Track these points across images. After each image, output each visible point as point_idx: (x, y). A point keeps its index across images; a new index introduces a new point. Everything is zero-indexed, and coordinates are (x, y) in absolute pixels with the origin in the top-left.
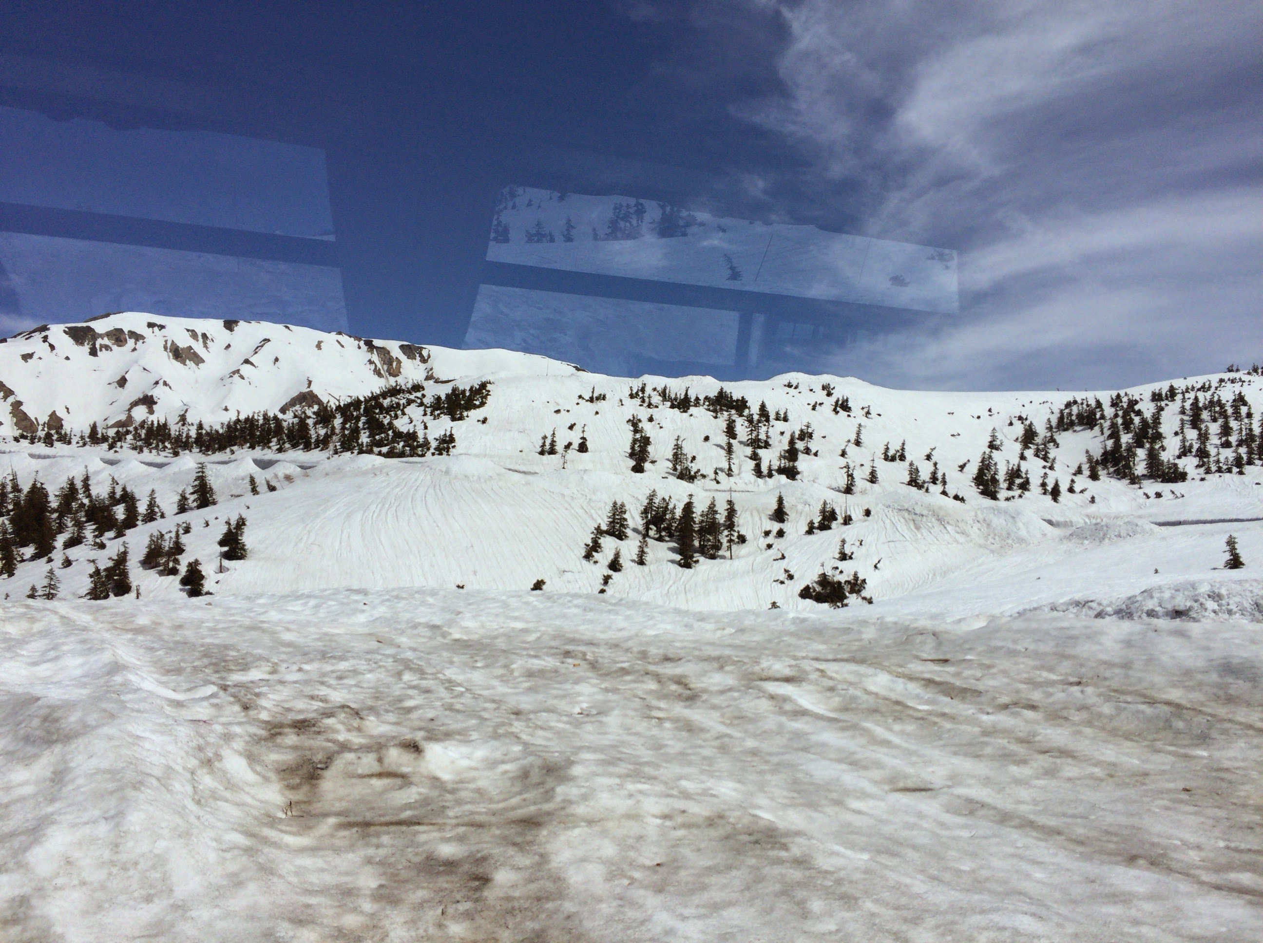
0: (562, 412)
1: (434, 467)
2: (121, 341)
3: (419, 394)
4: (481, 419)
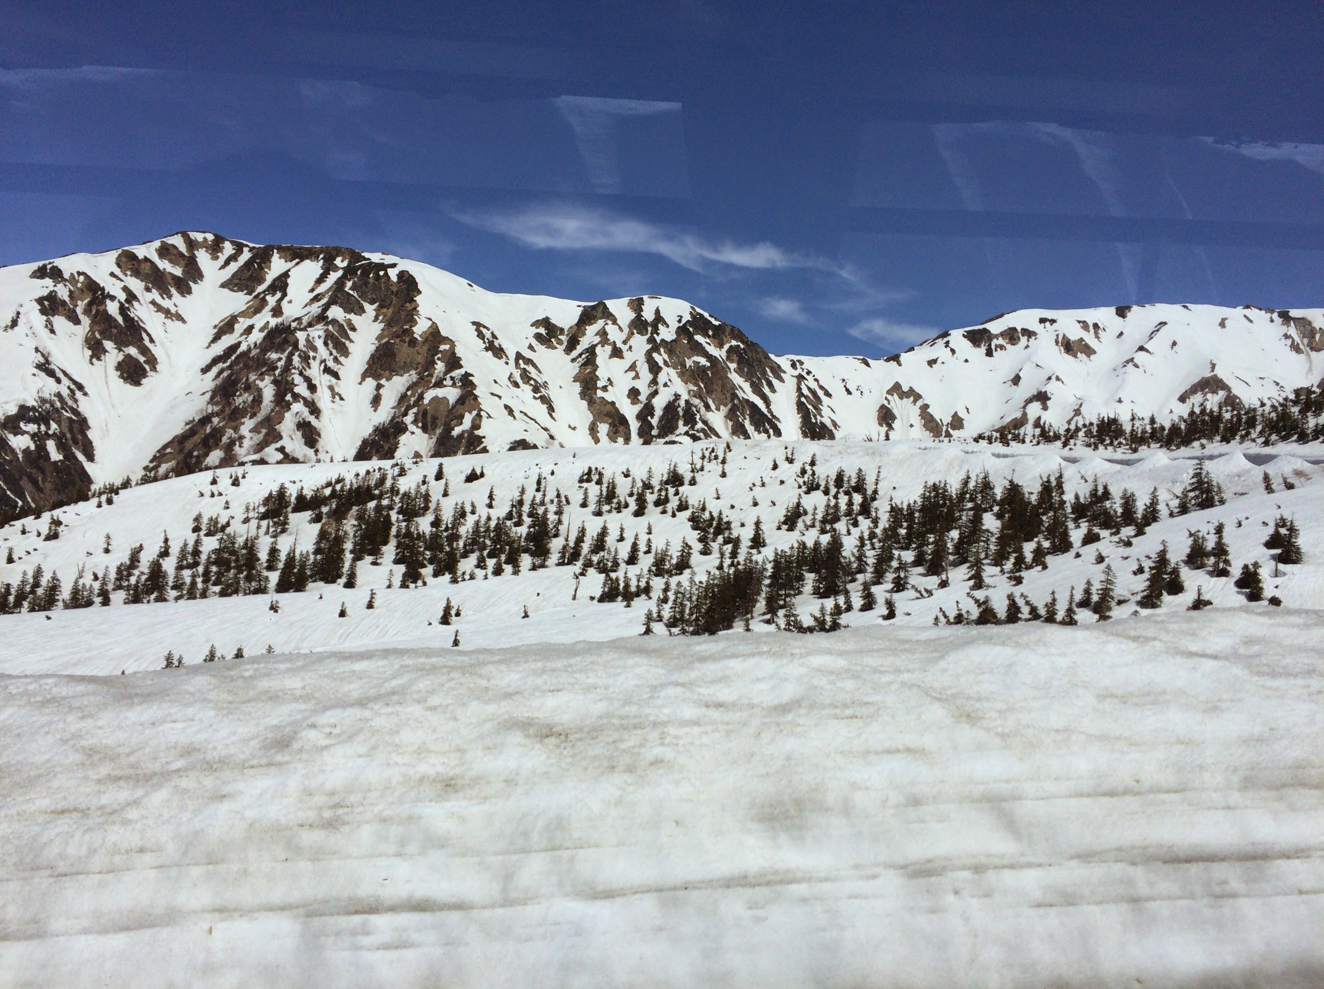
2: (1014, 339)
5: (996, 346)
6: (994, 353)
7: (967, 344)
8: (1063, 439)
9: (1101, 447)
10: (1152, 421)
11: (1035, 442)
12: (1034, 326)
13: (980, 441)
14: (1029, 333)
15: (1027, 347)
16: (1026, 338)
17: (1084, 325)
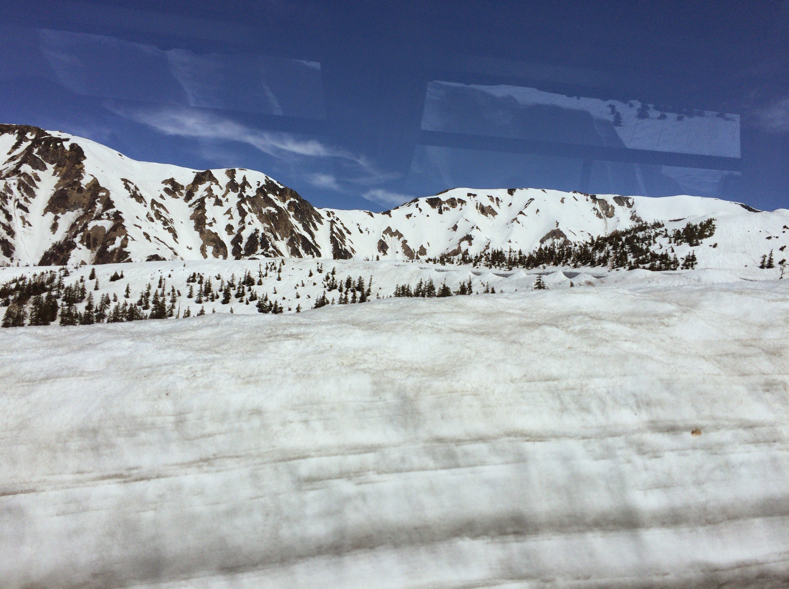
0: (773, 238)
2: (454, 205)
5: (444, 208)
6: (443, 212)
7: (428, 206)
8: (474, 262)
9: (493, 267)
10: (520, 253)
11: (459, 263)
12: (465, 198)
13: (429, 262)
14: (462, 202)
15: (461, 209)
16: (460, 204)
17: (491, 198)
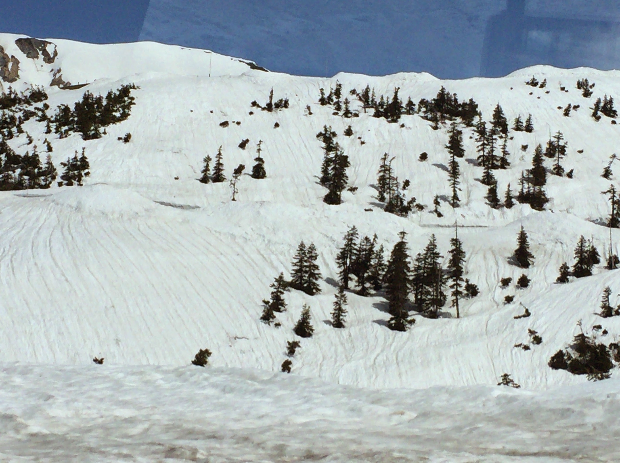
0: (231, 124)
1: (61, 201)
3: (40, 105)
4: (123, 136)
